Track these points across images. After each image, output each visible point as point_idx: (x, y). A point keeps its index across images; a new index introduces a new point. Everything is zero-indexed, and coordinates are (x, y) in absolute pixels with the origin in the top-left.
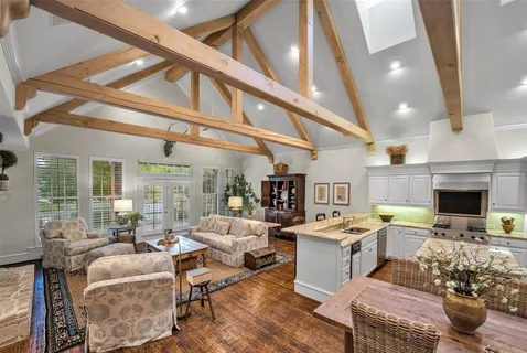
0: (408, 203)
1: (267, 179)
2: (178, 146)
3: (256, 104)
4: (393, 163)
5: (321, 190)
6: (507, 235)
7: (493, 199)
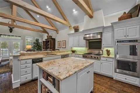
0: (79, 46)
1: (45, 40)
2: (15, 29)
3: (37, 16)
4: (75, 32)
5: (59, 43)
6: (108, 57)
7: (103, 43)
